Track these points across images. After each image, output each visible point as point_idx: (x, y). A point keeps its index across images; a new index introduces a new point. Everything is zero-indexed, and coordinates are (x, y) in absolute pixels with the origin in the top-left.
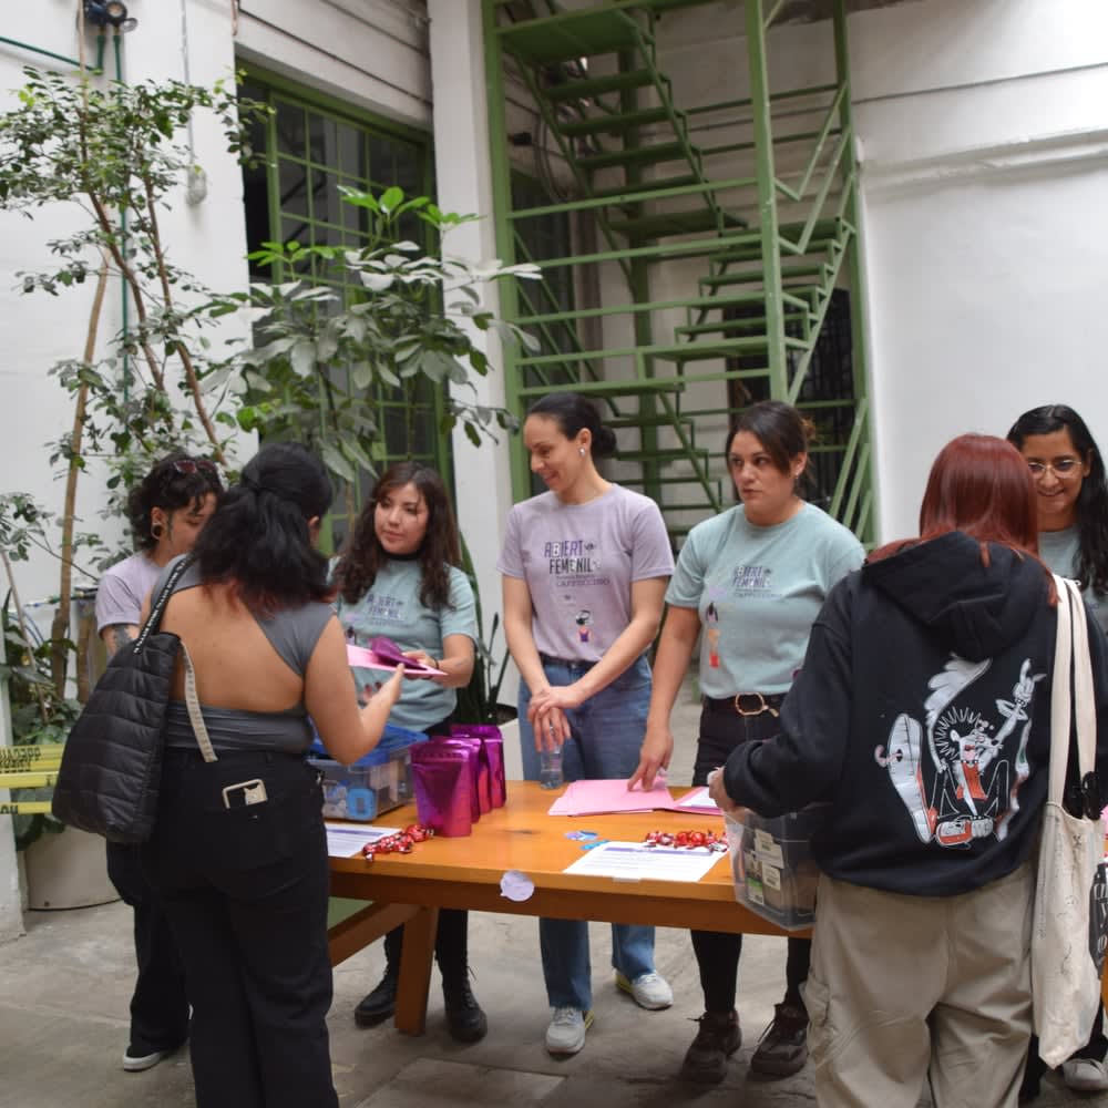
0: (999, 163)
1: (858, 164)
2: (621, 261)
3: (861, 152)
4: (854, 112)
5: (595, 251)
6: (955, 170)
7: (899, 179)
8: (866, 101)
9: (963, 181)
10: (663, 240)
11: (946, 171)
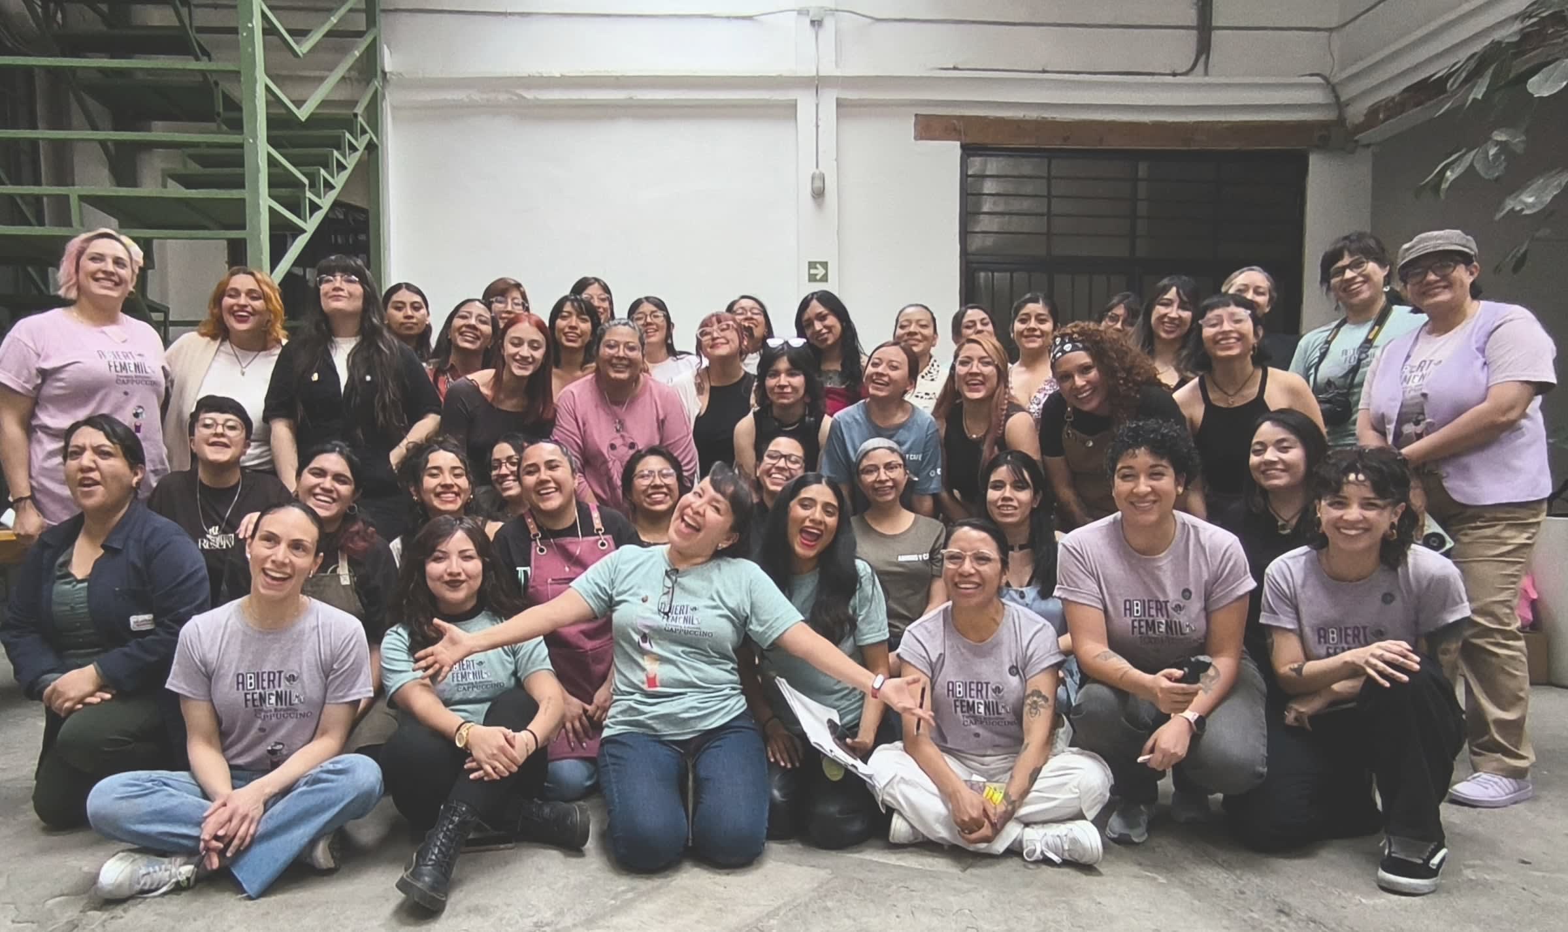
0: (529, 95)
1: (384, 73)
2: (103, 143)
3: (389, 61)
4: (382, 19)
5: (68, 127)
6: (485, 96)
7: (427, 96)
8: (396, 10)
9: (494, 109)
10: (158, 124)
11: (476, 96)
